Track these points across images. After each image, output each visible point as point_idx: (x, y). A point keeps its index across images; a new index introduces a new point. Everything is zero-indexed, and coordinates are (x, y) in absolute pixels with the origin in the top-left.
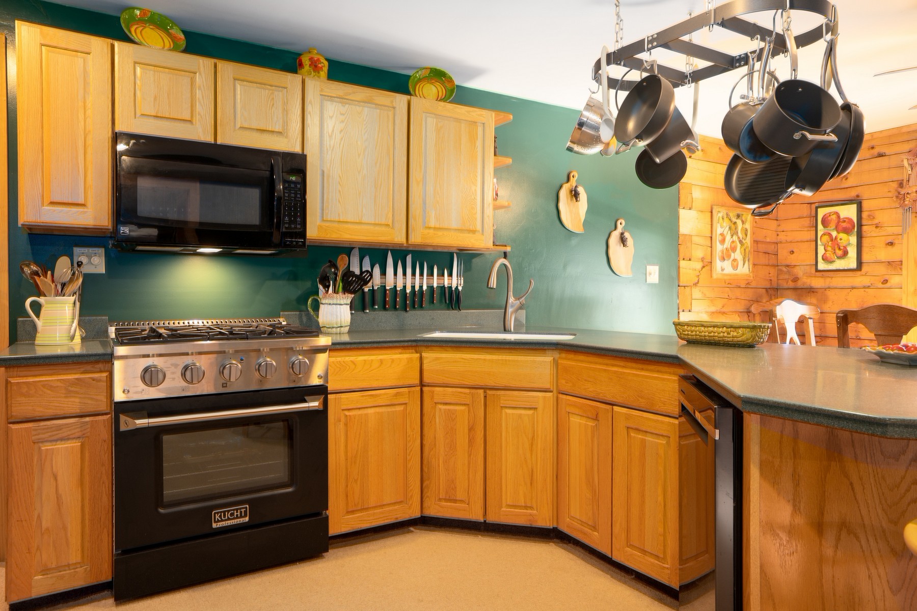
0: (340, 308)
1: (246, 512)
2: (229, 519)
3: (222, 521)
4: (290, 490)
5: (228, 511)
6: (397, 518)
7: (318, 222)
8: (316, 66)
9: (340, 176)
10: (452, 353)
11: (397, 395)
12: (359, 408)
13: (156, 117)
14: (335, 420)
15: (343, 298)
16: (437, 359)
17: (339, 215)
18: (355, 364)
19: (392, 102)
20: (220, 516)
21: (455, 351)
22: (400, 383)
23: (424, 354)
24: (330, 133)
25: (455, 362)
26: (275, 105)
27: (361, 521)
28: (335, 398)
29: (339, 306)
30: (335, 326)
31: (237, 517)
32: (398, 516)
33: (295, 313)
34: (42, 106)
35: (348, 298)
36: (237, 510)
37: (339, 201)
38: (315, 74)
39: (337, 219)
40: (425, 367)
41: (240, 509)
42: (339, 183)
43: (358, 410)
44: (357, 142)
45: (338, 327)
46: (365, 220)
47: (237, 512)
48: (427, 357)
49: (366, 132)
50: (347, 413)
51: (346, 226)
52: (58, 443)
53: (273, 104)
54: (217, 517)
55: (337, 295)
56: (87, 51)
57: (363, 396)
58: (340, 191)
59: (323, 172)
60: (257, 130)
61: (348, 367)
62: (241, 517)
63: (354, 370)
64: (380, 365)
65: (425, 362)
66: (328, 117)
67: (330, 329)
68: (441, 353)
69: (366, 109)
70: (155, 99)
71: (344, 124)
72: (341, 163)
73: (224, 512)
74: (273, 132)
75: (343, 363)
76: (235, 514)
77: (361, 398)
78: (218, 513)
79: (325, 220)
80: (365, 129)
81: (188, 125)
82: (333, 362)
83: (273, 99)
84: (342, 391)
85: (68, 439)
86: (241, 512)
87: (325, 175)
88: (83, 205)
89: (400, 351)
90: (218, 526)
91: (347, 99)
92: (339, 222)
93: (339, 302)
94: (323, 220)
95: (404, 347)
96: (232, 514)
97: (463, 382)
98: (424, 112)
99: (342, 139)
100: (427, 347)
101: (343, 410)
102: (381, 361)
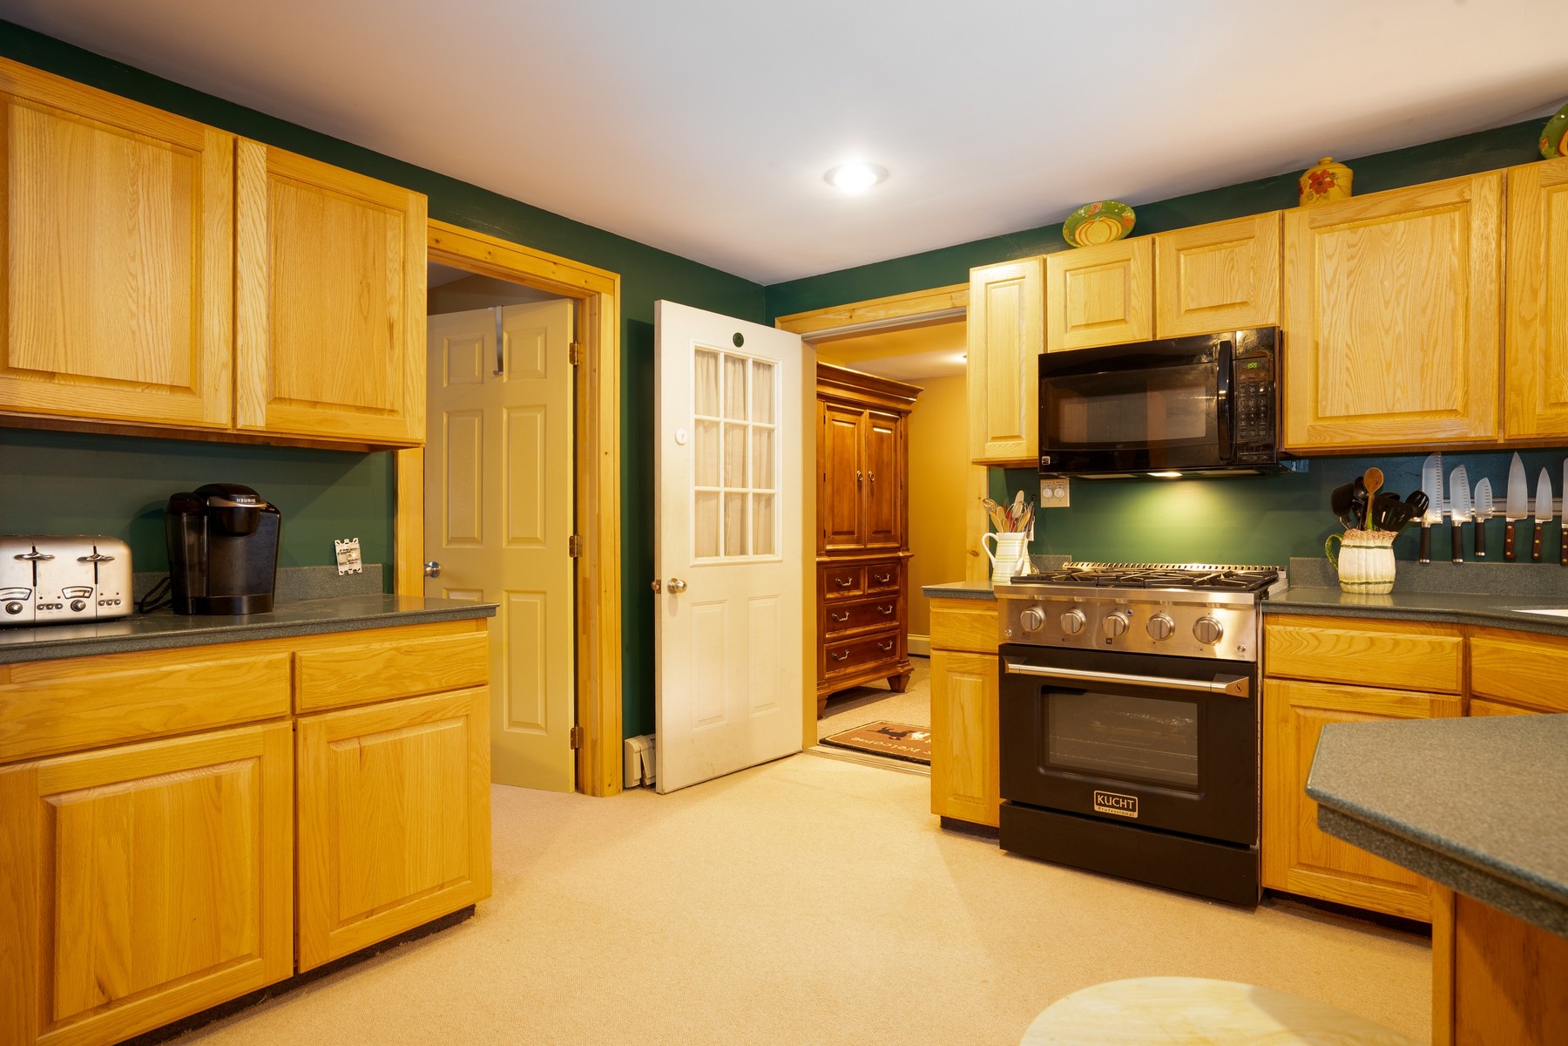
0: (1366, 553)
1: (1134, 805)
2: (1113, 807)
3: (1105, 805)
4: (1194, 797)
5: (1113, 797)
6: (1401, 911)
7: (1310, 421)
8: (1320, 184)
9: (1347, 345)
10: (1525, 644)
11: (1402, 701)
12: (1325, 710)
13: (1087, 325)
14: (1277, 718)
15: (1374, 537)
16: (1495, 651)
17: (1347, 406)
18: (1317, 639)
19: (1461, 193)
20: (1103, 799)
21: (1535, 641)
22: (1416, 683)
23: (1474, 641)
24: (1329, 282)
25: (1531, 660)
26: (1236, 268)
27: (1325, 886)
28: (1279, 685)
29: (1363, 550)
30: (1357, 581)
31: (1123, 808)
32: (1405, 908)
33: (1313, 559)
34: (987, 343)
35: (1388, 538)
36: (1124, 799)
37: (1347, 385)
38: (1318, 196)
39: (1343, 413)
40: (1476, 662)
41: (1128, 799)
42: (1347, 356)
43: (1323, 712)
44: (1382, 282)
45: (1363, 583)
46: (1399, 408)
47: (1123, 801)
48: (1477, 646)
49: (1402, 261)
50: (1300, 711)
51: (1363, 422)
52: (966, 675)
53: (1233, 267)
54: (1100, 799)
55: (1362, 532)
56: (1022, 276)
57: (1330, 691)
58: (1348, 369)
59: (1317, 344)
60: (1211, 308)
61: (1305, 643)
62: (1128, 809)
63: (1316, 648)
64: (1370, 648)
65: (1474, 653)
66: (1325, 259)
67: (1349, 586)
68: (1508, 642)
69: (1401, 224)
70: (1085, 306)
71: (1356, 260)
72: (1351, 324)
73: (1108, 796)
74: (1233, 305)
75: (1296, 635)
76: (1121, 803)
77: (1328, 694)
78: (1101, 794)
79: (1321, 418)
80: (1398, 258)
81: (1122, 326)
82: (1278, 631)
83: (1233, 259)
84: (1295, 677)
85: (973, 673)
86: (1128, 803)
87: (1321, 348)
88: (1018, 437)
89: (1423, 628)
90: (1101, 810)
91: (1363, 219)
92: (1348, 417)
93: (1364, 544)
94: (1318, 419)
95: (1433, 623)
96: (1117, 802)
97: (1546, 702)
98: (1543, 186)
99: (1351, 285)
100: (1483, 627)
101: (1292, 706)
102: (1372, 641)
